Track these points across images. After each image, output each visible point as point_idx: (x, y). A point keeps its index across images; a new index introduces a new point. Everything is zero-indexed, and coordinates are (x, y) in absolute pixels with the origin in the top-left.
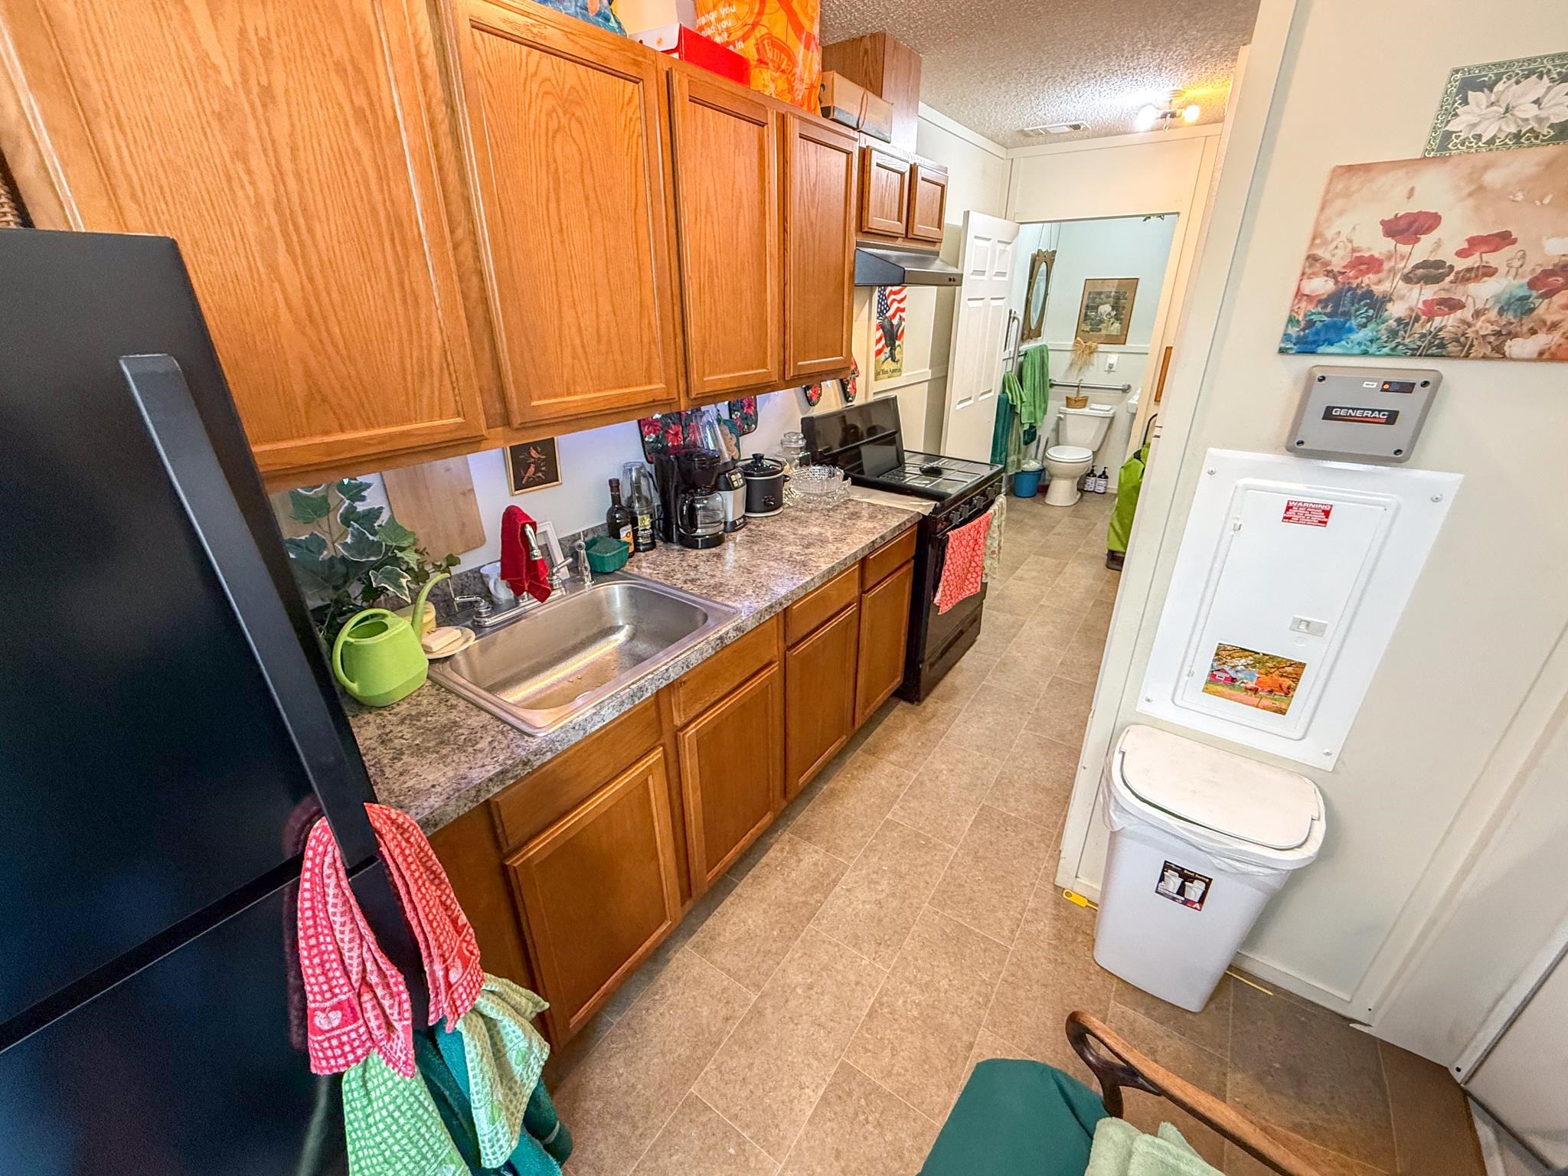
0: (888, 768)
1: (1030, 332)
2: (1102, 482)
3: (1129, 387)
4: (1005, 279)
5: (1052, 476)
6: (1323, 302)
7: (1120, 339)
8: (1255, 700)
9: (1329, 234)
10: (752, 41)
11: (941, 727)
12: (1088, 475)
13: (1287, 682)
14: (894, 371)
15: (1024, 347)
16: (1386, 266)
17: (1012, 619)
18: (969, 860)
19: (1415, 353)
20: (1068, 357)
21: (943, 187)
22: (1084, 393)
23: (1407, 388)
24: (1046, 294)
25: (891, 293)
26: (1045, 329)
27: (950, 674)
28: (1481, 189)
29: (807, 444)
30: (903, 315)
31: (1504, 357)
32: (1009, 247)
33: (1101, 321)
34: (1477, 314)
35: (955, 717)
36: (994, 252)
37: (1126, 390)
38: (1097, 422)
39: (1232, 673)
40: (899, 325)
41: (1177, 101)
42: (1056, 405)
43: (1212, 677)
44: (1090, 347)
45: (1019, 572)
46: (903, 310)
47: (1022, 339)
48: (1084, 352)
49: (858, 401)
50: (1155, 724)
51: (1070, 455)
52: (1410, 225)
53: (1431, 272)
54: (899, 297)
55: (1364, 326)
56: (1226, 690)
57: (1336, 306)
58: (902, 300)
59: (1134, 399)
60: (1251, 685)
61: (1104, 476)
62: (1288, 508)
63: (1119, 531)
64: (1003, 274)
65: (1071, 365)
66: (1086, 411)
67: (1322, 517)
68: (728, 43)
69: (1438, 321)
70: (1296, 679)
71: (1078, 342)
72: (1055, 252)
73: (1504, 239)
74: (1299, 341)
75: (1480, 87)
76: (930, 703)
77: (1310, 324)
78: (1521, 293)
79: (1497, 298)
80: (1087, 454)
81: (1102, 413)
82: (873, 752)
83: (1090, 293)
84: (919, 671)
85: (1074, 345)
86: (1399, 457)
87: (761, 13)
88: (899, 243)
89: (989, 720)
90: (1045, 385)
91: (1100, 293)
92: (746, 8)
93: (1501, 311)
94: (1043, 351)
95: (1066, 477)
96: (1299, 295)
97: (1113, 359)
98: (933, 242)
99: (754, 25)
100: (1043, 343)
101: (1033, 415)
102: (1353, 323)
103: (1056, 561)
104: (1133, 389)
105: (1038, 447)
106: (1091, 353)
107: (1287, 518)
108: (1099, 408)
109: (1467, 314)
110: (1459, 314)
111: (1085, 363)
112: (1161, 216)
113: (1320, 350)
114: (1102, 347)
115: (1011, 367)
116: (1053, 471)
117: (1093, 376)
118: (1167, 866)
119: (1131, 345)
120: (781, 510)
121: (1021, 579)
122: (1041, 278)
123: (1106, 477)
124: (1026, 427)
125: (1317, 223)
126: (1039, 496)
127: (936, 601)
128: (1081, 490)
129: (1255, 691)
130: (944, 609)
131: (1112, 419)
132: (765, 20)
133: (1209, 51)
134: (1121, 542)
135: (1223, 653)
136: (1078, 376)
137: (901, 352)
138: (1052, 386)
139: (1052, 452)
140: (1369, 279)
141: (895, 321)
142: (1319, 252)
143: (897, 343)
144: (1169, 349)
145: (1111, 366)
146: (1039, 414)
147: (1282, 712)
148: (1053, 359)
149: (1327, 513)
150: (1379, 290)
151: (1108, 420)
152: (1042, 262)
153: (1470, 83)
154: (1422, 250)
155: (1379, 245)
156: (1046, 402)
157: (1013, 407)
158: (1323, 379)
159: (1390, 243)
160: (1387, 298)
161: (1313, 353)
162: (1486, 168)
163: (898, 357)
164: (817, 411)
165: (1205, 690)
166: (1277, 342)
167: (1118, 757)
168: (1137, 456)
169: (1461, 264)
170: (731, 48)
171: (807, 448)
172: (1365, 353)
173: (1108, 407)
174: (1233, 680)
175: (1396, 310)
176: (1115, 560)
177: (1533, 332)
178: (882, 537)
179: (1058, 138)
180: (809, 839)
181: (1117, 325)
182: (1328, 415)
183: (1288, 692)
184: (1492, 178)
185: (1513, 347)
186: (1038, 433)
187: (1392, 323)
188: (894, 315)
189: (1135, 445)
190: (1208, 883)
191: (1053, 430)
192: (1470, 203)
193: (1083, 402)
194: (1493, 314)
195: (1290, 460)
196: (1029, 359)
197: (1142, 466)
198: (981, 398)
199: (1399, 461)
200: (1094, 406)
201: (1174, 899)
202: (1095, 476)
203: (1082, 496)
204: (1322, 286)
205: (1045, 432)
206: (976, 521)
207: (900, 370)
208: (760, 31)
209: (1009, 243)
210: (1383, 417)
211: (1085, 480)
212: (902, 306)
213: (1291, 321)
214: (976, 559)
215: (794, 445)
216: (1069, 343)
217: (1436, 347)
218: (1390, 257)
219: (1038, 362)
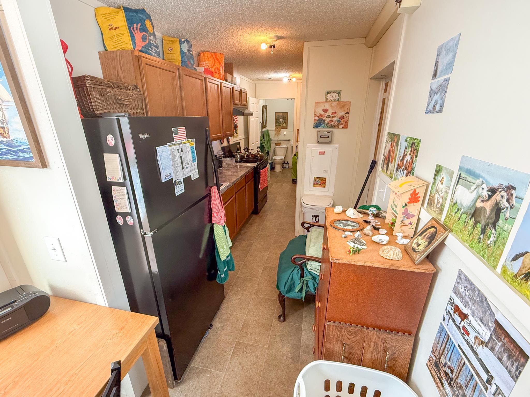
0: (255, 226)
1: (264, 126)
2: (287, 165)
3: (290, 140)
4: (258, 113)
5: (275, 164)
6: (317, 121)
7: (286, 128)
8: (320, 186)
9: (316, 111)
10: (213, 68)
11: (265, 218)
12: (284, 163)
13: (324, 182)
14: (237, 136)
15: (263, 130)
16: (324, 116)
17: (274, 196)
18: (278, 236)
19: (330, 128)
20: (274, 132)
21: (246, 93)
22: (279, 142)
23: (329, 132)
24: (266, 116)
25: (235, 117)
26: (267, 125)
27: (263, 208)
28: (332, 106)
29: (224, 153)
30: (237, 122)
31: (339, 128)
32: (258, 105)
33: (281, 123)
34: (335, 122)
35: (267, 215)
36: (255, 106)
37: (289, 140)
38: (284, 149)
39: (317, 182)
40: (237, 124)
41: (291, 77)
42: (273, 145)
43: (314, 184)
44: (279, 130)
45: (273, 187)
46: (237, 121)
47: (263, 128)
48: (278, 131)
49: (231, 143)
50: (307, 195)
51: (279, 158)
52: (325, 110)
53: (329, 117)
54: (236, 118)
55: (323, 124)
56: (316, 185)
57: (319, 121)
58: (236, 119)
59: (292, 142)
60: (320, 183)
61: (288, 163)
62: (319, 152)
63: (294, 174)
64: (257, 112)
65: (275, 134)
66: (281, 146)
67: (323, 153)
68: (208, 68)
69: (331, 123)
70: (325, 181)
71: (276, 128)
72: (267, 105)
73: (335, 113)
74: (316, 126)
75: (329, 93)
76: (260, 214)
77: (317, 124)
78: (339, 119)
79: (336, 120)
80: (283, 157)
81: (285, 147)
82: (251, 224)
83: (277, 116)
84: (258, 205)
85: (275, 129)
86: (330, 143)
87: (215, 63)
88: (240, 106)
89: (275, 215)
90: (270, 140)
91: (279, 116)
92: (211, 62)
93: (337, 122)
94: (268, 131)
95: (278, 164)
96: (315, 120)
97: (285, 133)
98: (245, 105)
99: (214, 65)
100: (267, 129)
101: (268, 148)
102: (322, 123)
103: (281, 184)
104: (291, 140)
105: (270, 157)
106: (279, 131)
107: (319, 154)
108: (284, 145)
109: (334, 122)
110: (333, 122)
111: (279, 134)
112: (291, 99)
113: (319, 127)
114: (282, 130)
115: (261, 135)
116: (276, 163)
117: (281, 137)
118: (313, 216)
119: (289, 129)
120: (222, 168)
121: (273, 188)
122: (265, 112)
123: (288, 164)
124: (267, 151)
125: (315, 110)
126: (272, 170)
127: (259, 187)
128: (283, 167)
129: (320, 184)
130: (261, 189)
131: (287, 148)
132: (216, 65)
133: (296, 70)
134: (295, 176)
135: (315, 179)
136: (277, 137)
137: (238, 131)
138: (271, 140)
139: (274, 158)
140: (322, 117)
141: (236, 124)
142: (316, 114)
143: (237, 129)
144: (298, 130)
145: (285, 134)
146: (269, 148)
147: (325, 187)
148: (270, 133)
149: (324, 152)
150: (324, 119)
151: (286, 148)
152: (264, 108)
153: (328, 93)
154: (327, 114)
155: (323, 113)
156: (270, 144)
157: (263, 146)
158: (319, 132)
159: (324, 112)
160: (325, 120)
161: (318, 128)
162: (332, 103)
163: (237, 132)
164: (223, 145)
165: (314, 186)
166: (313, 127)
167: (302, 200)
168: (295, 155)
169: (332, 116)
170: (209, 69)
171: (224, 154)
172: (324, 128)
173: (286, 145)
174: (317, 183)
175: (326, 122)
176: (294, 181)
177: (341, 125)
178: (248, 171)
179: (266, 80)
180: (243, 240)
181: (285, 124)
182: (321, 137)
183: (325, 183)
184: (333, 105)
185: (340, 126)
186: (270, 153)
187: (326, 123)
188: (235, 122)
189: (294, 153)
190: (319, 216)
191: (273, 152)
192: (331, 108)
193: (279, 144)
194: (336, 122)
195: (318, 144)
196: (265, 133)
197: (296, 157)
198: (256, 143)
199: (331, 143)
200: (282, 145)
201: (315, 222)
202: (285, 163)
203: (283, 169)
204: (317, 118)
205: (271, 153)
206: (265, 169)
207: (238, 136)
208: (215, 67)
209: (258, 104)
210: (327, 137)
211: (283, 163)
212: (237, 120)
213: (314, 123)
214: (266, 177)
215: (221, 153)
216: (274, 129)
217: (332, 127)
218: (324, 114)
219: (267, 134)
